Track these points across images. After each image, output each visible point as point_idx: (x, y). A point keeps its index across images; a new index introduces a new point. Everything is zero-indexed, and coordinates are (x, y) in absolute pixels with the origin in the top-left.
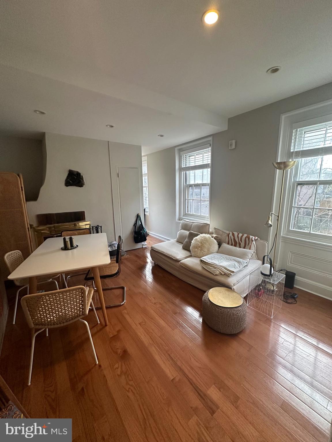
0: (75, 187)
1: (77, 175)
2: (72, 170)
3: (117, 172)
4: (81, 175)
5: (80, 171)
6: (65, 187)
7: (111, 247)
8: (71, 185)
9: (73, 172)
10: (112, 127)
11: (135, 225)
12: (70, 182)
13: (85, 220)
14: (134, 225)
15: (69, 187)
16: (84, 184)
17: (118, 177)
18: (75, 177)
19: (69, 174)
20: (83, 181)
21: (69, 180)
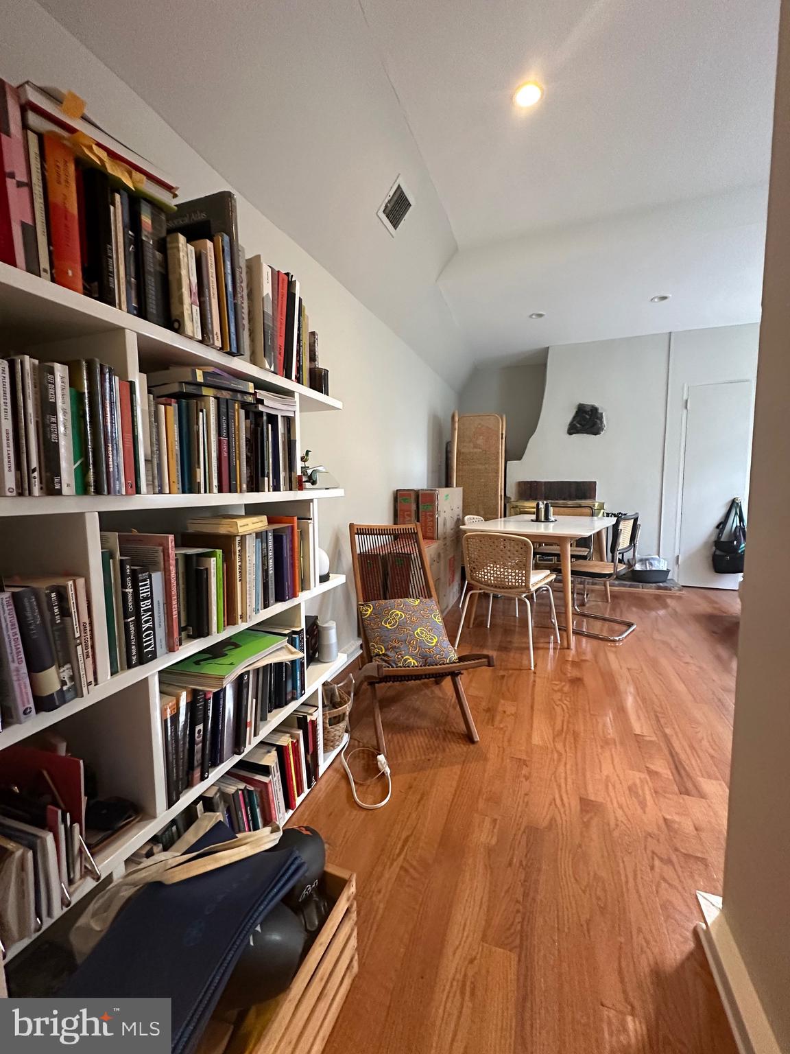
0: (585, 435)
1: (590, 413)
2: (583, 404)
3: (685, 398)
4: (600, 411)
5: (597, 405)
6: (568, 435)
7: (642, 564)
8: (578, 432)
9: (584, 407)
10: (664, 298)
11: (721, 526)
12: (577, 427)
13: (595, 499)
14: (718, 527)
15: (574, 435)
16: (603, 429)
17: (686, 408)
18: (588, 417)
19: (577, 413)
20: (602, 422)
21: (575, 422)
